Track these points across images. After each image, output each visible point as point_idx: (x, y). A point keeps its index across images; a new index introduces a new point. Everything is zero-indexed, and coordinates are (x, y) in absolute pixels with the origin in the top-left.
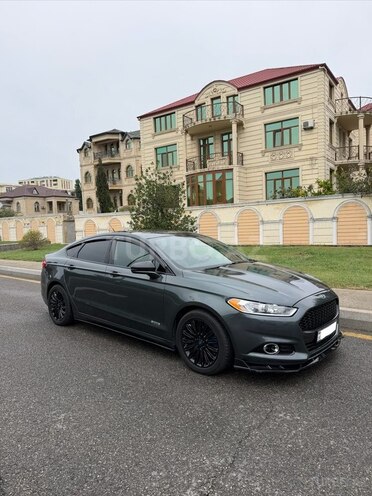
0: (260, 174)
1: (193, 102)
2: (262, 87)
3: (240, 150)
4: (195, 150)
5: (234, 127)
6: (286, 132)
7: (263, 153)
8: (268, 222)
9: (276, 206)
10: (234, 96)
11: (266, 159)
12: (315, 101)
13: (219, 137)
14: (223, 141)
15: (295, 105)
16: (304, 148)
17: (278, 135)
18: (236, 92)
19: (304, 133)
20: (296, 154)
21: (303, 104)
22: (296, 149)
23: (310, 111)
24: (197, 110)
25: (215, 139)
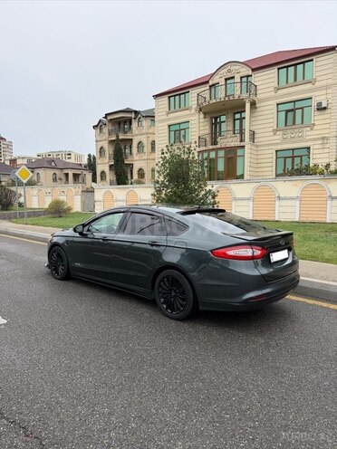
0: (270, 151)
1: (207, 82)
2: (276, 68)
3: (253, 128)
4: (207, 127)
5: (248, 106)
6: (298, 113)
7: (275, 132)
8: (285, 199)
9: (294, 183)
10: (248, 76)
11: (277, 137)
12: (330, 81)
13: (230, 115)
14: (235, 120)
15: (309, 86)
16: (315, 128)
17: (290, 114)
18: (250, 72)
19: (317, 113)
20: (308, 133)
21: (317, 84)
22: (308, 129)
23: (324, 92)
24: (210, 89)
25: (227, 118)
